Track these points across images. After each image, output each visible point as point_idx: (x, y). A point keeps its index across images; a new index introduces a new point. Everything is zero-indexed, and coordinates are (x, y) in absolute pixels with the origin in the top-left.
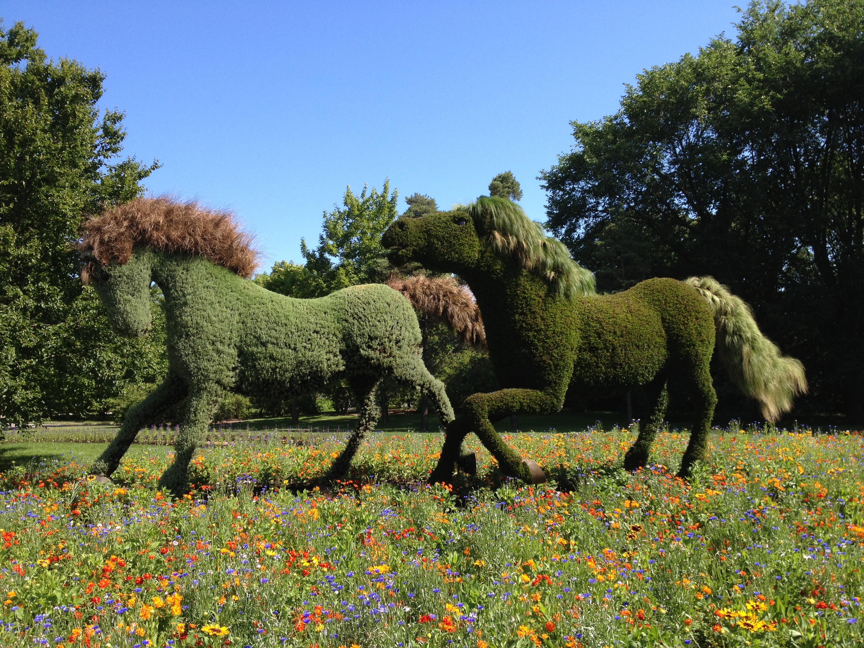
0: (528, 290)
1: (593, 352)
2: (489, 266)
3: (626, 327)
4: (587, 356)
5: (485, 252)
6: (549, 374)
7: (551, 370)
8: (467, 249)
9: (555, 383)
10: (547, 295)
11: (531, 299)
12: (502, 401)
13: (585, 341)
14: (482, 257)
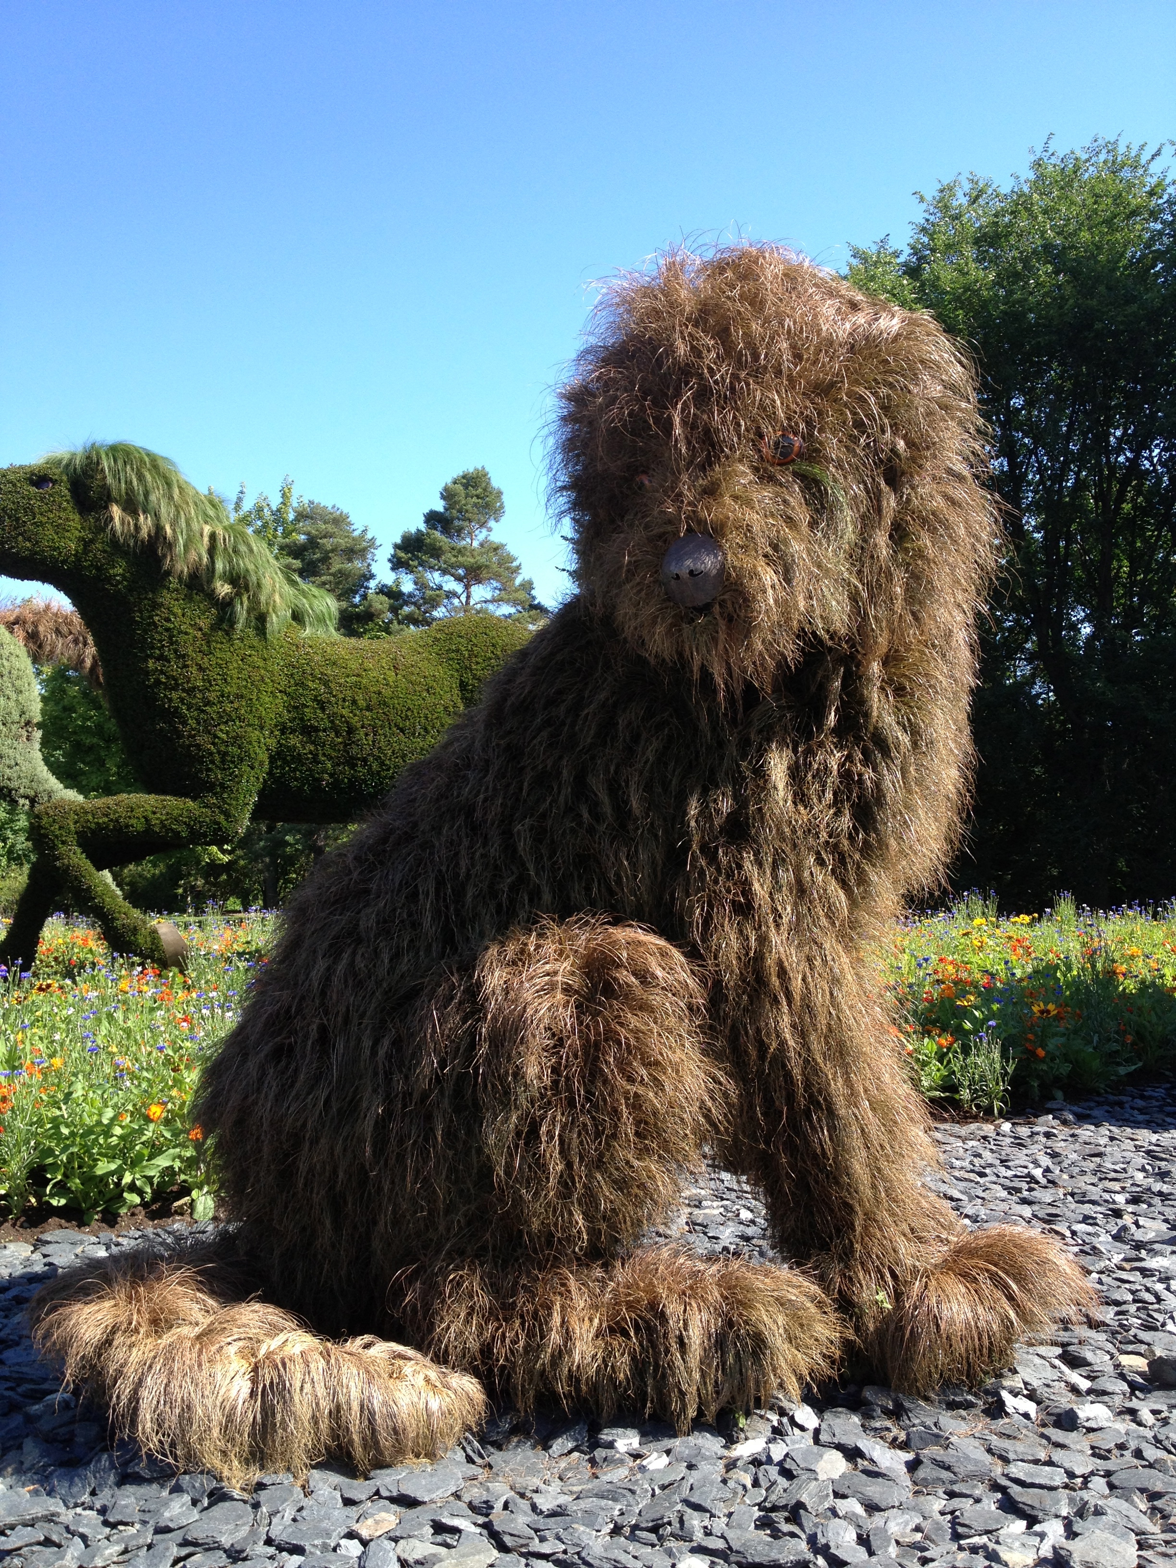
0: (175, 616)
1: (309, 733)
2: (98, 569)
3: (380, 693)
4: (294, 740)
5: (92, 541)
6: (209, 770)
7: (212, 762)
8: (50, 532)
9: (222, 785)
10: (214, 627)
11: (180, 632)
12: (107, 815)
13: (293, 714)
14: (86, 551)
